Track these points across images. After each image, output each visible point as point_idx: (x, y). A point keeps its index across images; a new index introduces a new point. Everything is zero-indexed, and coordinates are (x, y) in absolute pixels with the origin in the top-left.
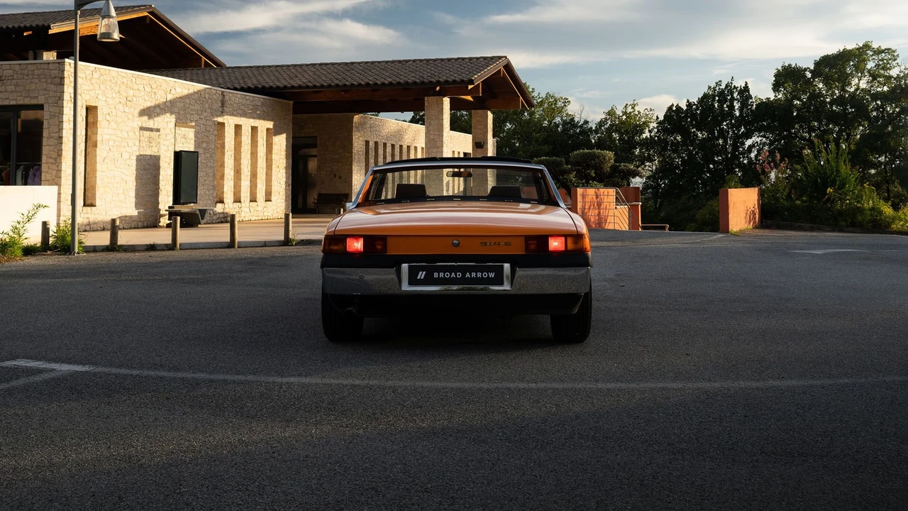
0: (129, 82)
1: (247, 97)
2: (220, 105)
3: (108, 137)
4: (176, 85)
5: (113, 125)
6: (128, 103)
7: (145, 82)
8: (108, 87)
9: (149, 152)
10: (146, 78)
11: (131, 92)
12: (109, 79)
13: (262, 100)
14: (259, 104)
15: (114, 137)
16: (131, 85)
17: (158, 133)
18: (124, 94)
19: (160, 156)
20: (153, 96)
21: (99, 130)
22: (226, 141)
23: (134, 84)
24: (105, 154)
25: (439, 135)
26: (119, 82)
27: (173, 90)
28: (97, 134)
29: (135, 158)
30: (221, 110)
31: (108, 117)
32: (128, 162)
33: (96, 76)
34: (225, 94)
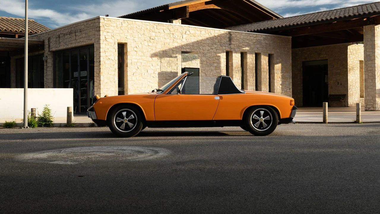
0: (151, 28)
1: (251, 35)
2: (228, 40)
3: (136, 61)
4: (190, 28)
5: (140, 53)
6: (151, 40)
7: (164, 28)
8: (135, 31)
9: (169, 70)
10: (164, 25)
11: (154, 34)
12: (135, 27)
13: (264, 36)
14: (262, 38)
15: (141, 61)
16: (153, 30)
17: (176, 59)
18: (147, 35)
19: (178, 72)
20: (172, 36)
21: (128, 56)
22: (233, 62)
23: (156, 29)
24: (134, 70)
25: (372, 52)
26: (143, 28)
27: (187, 31)
28: (127, 59)
29: (158, 73)
30: (229, 43)
31: (135, 49)
32: (153, 75)
33: (124, 25)
34: (232, 33)
